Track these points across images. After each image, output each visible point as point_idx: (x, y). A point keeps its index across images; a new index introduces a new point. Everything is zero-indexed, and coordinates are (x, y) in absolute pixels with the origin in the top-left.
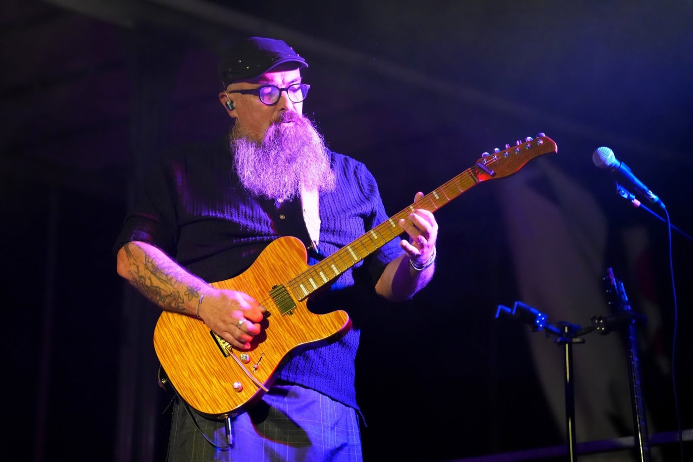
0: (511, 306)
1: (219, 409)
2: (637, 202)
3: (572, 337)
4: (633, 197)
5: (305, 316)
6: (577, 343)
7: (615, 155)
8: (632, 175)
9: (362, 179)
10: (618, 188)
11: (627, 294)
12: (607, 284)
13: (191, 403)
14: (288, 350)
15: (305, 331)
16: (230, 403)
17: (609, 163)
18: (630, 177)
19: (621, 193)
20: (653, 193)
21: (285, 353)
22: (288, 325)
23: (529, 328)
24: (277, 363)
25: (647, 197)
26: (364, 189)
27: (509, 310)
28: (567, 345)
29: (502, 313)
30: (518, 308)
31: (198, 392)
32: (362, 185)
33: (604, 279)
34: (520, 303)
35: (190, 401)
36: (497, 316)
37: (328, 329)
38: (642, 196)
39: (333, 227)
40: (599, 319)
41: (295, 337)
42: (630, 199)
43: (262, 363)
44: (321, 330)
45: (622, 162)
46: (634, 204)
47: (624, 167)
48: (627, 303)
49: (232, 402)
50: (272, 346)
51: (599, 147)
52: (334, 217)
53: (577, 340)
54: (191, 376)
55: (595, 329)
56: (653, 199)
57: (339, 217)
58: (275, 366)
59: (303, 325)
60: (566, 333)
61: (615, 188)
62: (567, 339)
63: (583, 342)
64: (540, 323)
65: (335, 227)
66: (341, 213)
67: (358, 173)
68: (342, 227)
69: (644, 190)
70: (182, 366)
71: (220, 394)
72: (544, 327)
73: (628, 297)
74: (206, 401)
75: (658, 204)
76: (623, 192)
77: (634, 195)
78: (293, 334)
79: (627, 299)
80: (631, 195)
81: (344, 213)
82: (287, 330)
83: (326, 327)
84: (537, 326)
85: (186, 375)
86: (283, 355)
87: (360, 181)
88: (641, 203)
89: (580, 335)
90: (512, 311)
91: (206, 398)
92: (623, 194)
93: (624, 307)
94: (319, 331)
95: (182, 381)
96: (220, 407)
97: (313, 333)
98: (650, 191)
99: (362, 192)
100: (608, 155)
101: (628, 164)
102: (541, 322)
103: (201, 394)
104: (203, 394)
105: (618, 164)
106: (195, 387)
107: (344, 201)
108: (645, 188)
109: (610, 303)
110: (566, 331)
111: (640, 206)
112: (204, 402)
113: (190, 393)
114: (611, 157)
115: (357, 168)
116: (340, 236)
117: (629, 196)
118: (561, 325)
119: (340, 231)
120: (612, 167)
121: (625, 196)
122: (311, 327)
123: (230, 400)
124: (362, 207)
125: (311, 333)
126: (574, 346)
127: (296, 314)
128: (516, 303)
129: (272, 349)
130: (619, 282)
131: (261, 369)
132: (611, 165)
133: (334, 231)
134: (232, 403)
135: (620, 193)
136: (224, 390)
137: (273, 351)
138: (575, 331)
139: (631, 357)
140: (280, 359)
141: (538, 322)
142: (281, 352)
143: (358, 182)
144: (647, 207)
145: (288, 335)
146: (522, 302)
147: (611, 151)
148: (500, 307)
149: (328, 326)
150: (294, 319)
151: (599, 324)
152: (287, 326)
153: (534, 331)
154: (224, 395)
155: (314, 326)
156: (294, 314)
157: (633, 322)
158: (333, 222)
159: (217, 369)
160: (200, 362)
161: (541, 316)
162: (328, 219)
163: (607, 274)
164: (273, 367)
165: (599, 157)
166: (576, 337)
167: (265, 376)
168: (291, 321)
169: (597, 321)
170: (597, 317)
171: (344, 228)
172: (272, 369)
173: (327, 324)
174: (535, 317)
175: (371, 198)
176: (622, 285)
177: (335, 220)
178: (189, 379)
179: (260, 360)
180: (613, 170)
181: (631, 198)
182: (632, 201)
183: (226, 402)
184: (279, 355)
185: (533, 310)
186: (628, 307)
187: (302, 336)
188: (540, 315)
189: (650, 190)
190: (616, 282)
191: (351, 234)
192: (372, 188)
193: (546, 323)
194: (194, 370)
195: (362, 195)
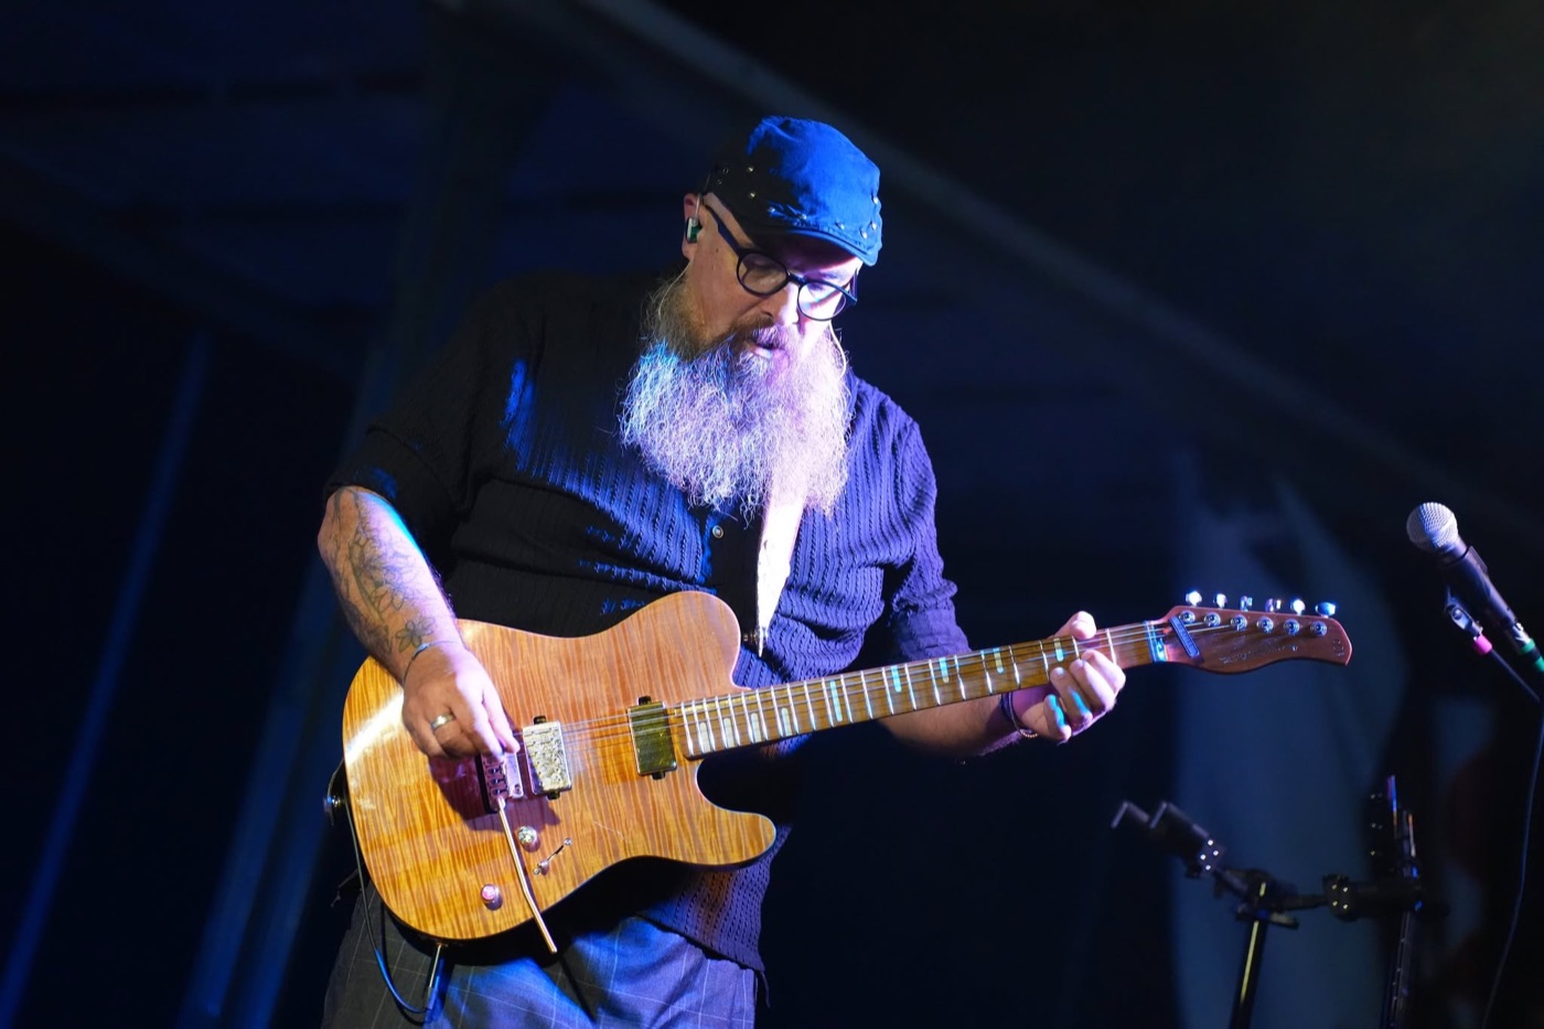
0: (1151, 811)
1: (434, 923)
2: (1486, 644)
3: (1271, 910)
4: (1480, 630)
5: (685, 796)
6: (1280, 925)
7: (1459, 527)
8: (1486, 580)
9: (905, 468)
10: (1451, 601)
11: (1415, 842)
12: (1377, 810)
13: (379, 884)
14: (623, 857)
15: (673, 829)
16: (461, 922)
17: (1440, 541)
18: (1480, 582)
19: (1454, 614)
20: (1526, 630)
21: (614, 861)
22: (644, 798)
23: (1181, 867)
24: (591, 877)
25: (1510, 637)
26: (903, 491)
27: (1144, 817)
28: (1256, 925)
29: (1128, 817)
30: (1167, 816)
31: (402, 866)
32: (902, 481)
33: (1373, 797)
34: (1173, 808)
35: (378, 878)
36: (1115, 823)
37: (723, 846)
38: (1499, 630)
39: (819, 583)
40: (1342, 884)
41: (647, 832)
42: (1469, 632)
43: (559, 861)
44: (708, 842)
45: (1472, 547)
46: (1476, 647)
47: (1472, 558)
48: (1412, 862)
49: (467, 920)
50: (593, 833)
51: (1426, 502)
52: (826, 560)
53: (1282, 918)
54: (399, 822)
55: (1327, 903)
56: (1522, 644)
57: (837, 563)
58: (585, 881)
59: (675, 814)
60: (1260, 897)
61: (1444, 600)
62: (1259, 910)
63: (1294, 926)
64: (1207, 862)
65: (822, 584)
66: (842, 555)
67: (900, 451)
68: (839, 588)
69: (1507, 620)
70: (387, 791)
71: (448, 890)
72: (1214, 873)
73: (1417, 852)
74: (412, 895)
75: (1531, 657)
76: (1458, 612)
77: (1480, 625)
78: (645, 825)
79: (1413, 852)
80: (1474, 625)
81: (850, 557)
82: (638, 812)
83: (722, 842)
84: (1199, 867)
85: (390, 817)
86: (610, 864)
87: (899, 471)
88: (1493, 647)
89: (1290, 909)
90: (1150, 821)
91: (414, 890)
92: (1458, 618)
93: (1404, 870)
94: (702, 844)
95: (376, 825)
96: (437, 920)
97: (689, 840)
98: (1519, 625)
99: (897, 498)
100: (1443, 524)
101: (1483, 554)
102: (1210, 858)
103: (406, 872)
104: (410, 874)
105: (1462, 548)
106: (399, 852)
107: (856, 518)
108: (1511, 615)
109: (1373, 853)
110: (1262, 892)
111: (1490, 652)
112: (408, 893)
113: (383, 861)
114: (1449, 530)
115: (899, 436)
116: (827, 604)
117: (1469, 625)
118: (1254, 877)
119: (831, 594)
120: (1446, 553)
121: (1462, 623)
122: (688, 827)
123: (463, 914)
124: (892, 545)
125: (685, 840)
126: (1271, 930)
127: (668, 781)
128: (1164, 805)
129: (590, 838)
130: (1405, 813)
131: (552, 873)
132: (1444, 548)
133: (818, 592)
134: (464, 923)
135: (1451, 613)
136: (457, 887)
137: (591, 843)
138: (1280, 897)
139: (1394, 984)
140: (598, 869)
141: (1203, 857)
142: (608, 855)
143: (896, 471)
144: (1505, 659)
145: (636, 822)
146: (1176, 804)
147: (1453, 515)
148: (1125, 805)
149: (726, 840)
150: (659, 790)
151: (1338, 895)
152: (639, 801)
153: (1188, 875)
154: (455, 899)
155: (698, 827)
156: (663, 780)
157: (1418, 907)
158: (821, 574)
159: (460, 834)
160: (429, 799)
161: (1213, 848)
162: (812, 564)
163: (1381, 786)
164: (579, 881)
165: (1421, 523)
166: (1280, 911)
167: (555, 893)
168: (651, 791)
169: (1334, 887)
170: (1339, 878)
171: (841, 589)
172: (574, 884)
173: (726, 834)
174: (1199, 845)
175: (913, 523)
176: (1410, 819)
177: (827, 567)
178: (393, 828)
179: (557, 852)
180: (1447, 560)
181: (1474, 630)
182: (1475, 638)
183: (452, 916)
184: (601, 860)
185: (1197, 829)
186: (1412, 872)
187: (664, 838)
188: (1210, 843)
189: (1519, 621)
190: (1398, 810)
191: (853, 602)
192: (919, 497)
193: (1223, 864)
194: (411, 810)
195: (896, 506)
